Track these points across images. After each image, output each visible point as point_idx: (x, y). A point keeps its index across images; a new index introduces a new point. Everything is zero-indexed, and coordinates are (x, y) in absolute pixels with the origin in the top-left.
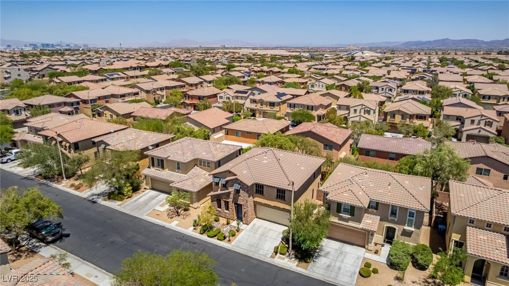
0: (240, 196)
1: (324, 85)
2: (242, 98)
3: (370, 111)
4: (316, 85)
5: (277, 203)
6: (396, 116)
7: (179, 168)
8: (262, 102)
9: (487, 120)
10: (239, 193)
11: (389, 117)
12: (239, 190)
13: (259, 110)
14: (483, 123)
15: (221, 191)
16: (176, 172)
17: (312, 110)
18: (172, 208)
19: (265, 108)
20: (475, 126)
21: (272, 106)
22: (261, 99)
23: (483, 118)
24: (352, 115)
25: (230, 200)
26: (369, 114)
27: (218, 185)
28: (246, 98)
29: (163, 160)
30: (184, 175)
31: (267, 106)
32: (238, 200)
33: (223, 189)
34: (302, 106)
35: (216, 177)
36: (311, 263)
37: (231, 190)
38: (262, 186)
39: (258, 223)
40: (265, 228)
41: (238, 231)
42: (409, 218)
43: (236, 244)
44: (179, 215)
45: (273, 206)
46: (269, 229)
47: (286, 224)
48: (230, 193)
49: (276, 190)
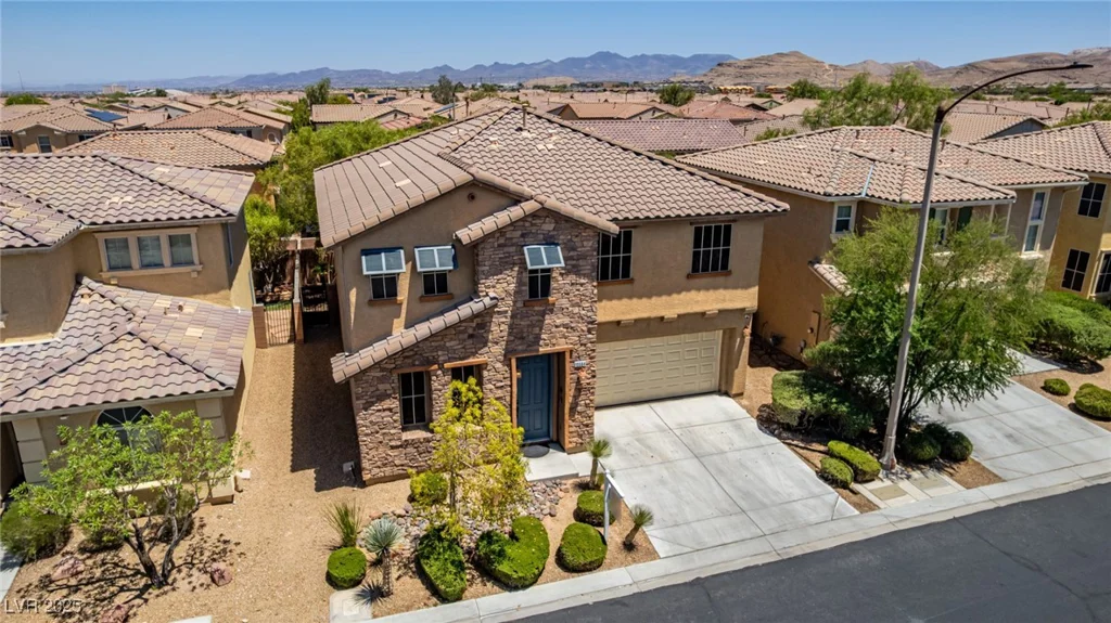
0: (551, 309)
5: (693, 294)
10: (546, 292)
12: (547, 277)
15: (408, 326)
25: (491, 355)
27: (393, 293)
30: (38, 340)
32: (538, 338)
33: (437, 306)
35: (377, 251)
36: (972, 456)
37: (499, 289)
38: (629, 229)
39: (606, 423)
40: (663, 431)
41: (597, 487)
42: (1031, 223)
43: (673, 541)
44: (156, 578)
45: (671, 321)
46: (680, 426)
47: (706, 386)
48: (487, 313)
49: (688, 234)
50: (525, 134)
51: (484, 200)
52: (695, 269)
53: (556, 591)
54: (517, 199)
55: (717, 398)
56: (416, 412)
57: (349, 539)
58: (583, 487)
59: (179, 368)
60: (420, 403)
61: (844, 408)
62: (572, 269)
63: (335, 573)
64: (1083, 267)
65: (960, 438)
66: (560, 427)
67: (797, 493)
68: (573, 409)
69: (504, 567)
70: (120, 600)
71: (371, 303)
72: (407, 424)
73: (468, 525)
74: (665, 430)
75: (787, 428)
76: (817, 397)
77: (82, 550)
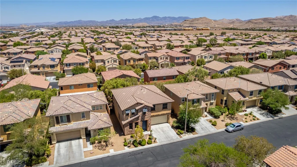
0: (146, 115)
1: (60, 51)
2: (19, 66)
3: (116, 61)
4: (54, 51)
5: (163, 112)
6: (131, 61)
7: (83, 117)
8: (44, 66)
9: (166, 57)
10: (145, 114)
11: (127, 62)
12: (145, 112)
13: (41, 72)
14: (165, 58)
15: (130, 118)
16: (82, 120)
17: (83, 65)
18: (94, 145)
19: (47, 70)
20: (162, 60)
21: (52, 67)
22: (43, 64)
23: (165, 56)
24: (107, 64)
25: (139, 121)
26: (116, 62)
27: (129, 115)
28: (24, 65)
29: (69, 115)
30: (89, 120)
31: (48, 68)
32: (144, 119)
33: (133, 115)
34: (75, 64)
35: (127, 110)
36: (196, 131)
37: (140, 114)
38: (154, 105)
39: (153, 127)
40: (159, 128)
41: (151, 135)
42: (212, 97)
43: (159, 141)
44: (107, 146)
45: (160, 115)
46: (162, 127)
47: (165, 122)
48: (139, 116)
49: (162, 105)
50: (142, 91)
51: (139, 104)
52: (163, 108)
53: (147, 146)
54: (142, 104)
55: (167, 123)
56: (131, 127)
57: (125, 142)
58: (150, 135)
59: (106, 123)
60: (131, 126)
61: (181, 125)
62: (148, 111)
63: (125, 145)
64: (222, 101)
65: (194, 129)
66: (147, 128)
67: (174, 136)
68: (149, 126)
69: (142, 144)
70: (104, 148)
71: (126, 116)
72: (130, 129)
73: (138, 140)
74: (160, 128)
75: (174, 128)
76: (178, 124)
77: (98, 143)
